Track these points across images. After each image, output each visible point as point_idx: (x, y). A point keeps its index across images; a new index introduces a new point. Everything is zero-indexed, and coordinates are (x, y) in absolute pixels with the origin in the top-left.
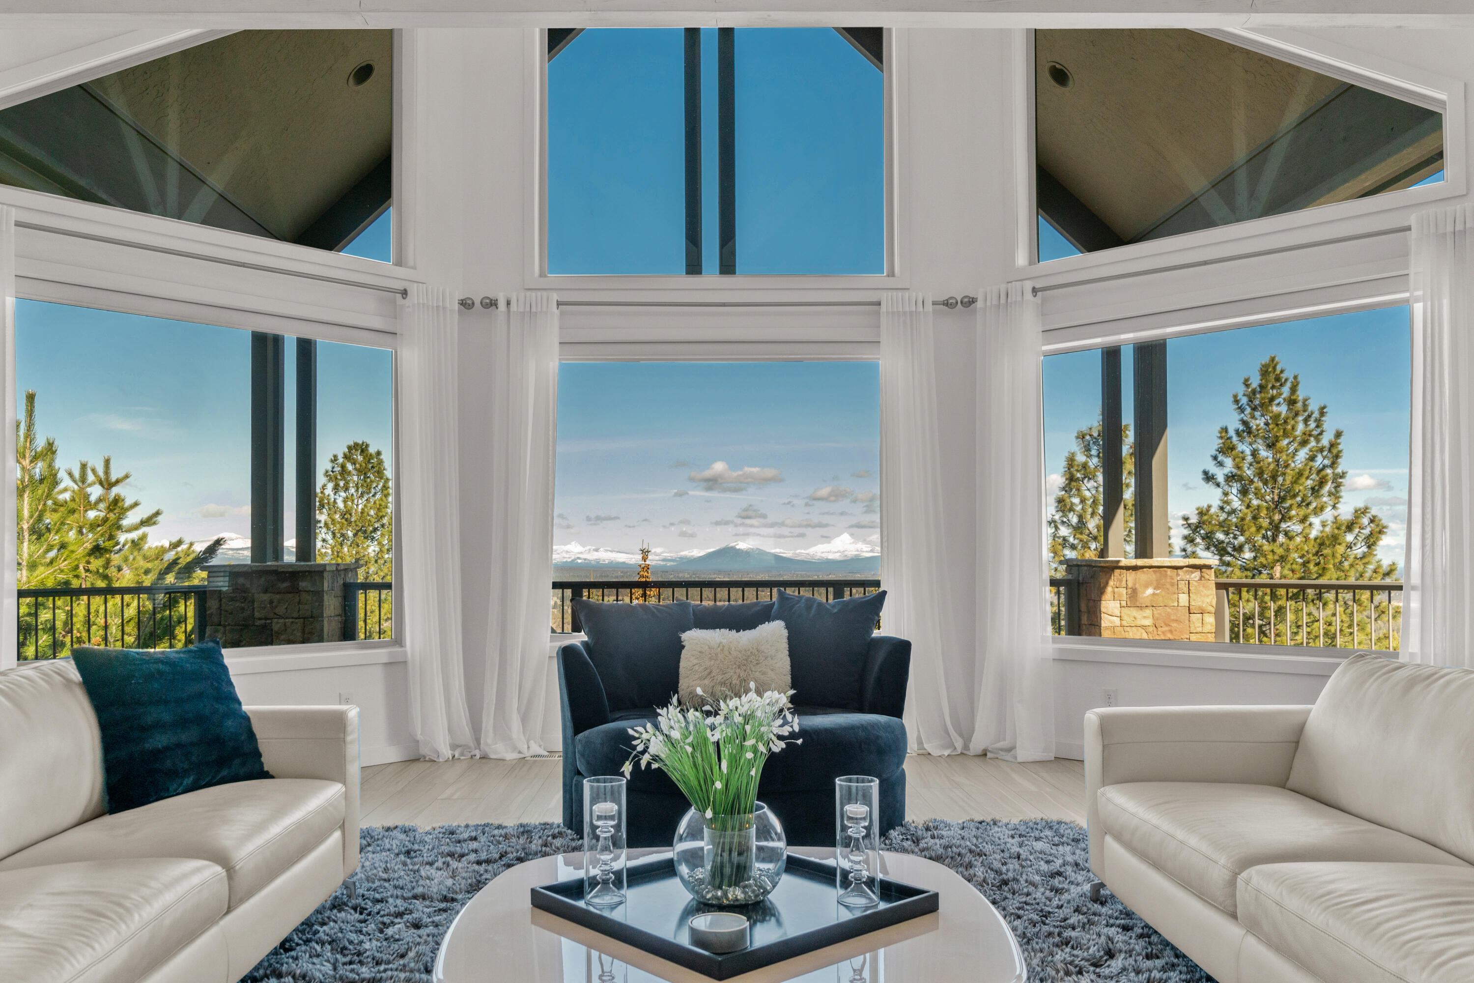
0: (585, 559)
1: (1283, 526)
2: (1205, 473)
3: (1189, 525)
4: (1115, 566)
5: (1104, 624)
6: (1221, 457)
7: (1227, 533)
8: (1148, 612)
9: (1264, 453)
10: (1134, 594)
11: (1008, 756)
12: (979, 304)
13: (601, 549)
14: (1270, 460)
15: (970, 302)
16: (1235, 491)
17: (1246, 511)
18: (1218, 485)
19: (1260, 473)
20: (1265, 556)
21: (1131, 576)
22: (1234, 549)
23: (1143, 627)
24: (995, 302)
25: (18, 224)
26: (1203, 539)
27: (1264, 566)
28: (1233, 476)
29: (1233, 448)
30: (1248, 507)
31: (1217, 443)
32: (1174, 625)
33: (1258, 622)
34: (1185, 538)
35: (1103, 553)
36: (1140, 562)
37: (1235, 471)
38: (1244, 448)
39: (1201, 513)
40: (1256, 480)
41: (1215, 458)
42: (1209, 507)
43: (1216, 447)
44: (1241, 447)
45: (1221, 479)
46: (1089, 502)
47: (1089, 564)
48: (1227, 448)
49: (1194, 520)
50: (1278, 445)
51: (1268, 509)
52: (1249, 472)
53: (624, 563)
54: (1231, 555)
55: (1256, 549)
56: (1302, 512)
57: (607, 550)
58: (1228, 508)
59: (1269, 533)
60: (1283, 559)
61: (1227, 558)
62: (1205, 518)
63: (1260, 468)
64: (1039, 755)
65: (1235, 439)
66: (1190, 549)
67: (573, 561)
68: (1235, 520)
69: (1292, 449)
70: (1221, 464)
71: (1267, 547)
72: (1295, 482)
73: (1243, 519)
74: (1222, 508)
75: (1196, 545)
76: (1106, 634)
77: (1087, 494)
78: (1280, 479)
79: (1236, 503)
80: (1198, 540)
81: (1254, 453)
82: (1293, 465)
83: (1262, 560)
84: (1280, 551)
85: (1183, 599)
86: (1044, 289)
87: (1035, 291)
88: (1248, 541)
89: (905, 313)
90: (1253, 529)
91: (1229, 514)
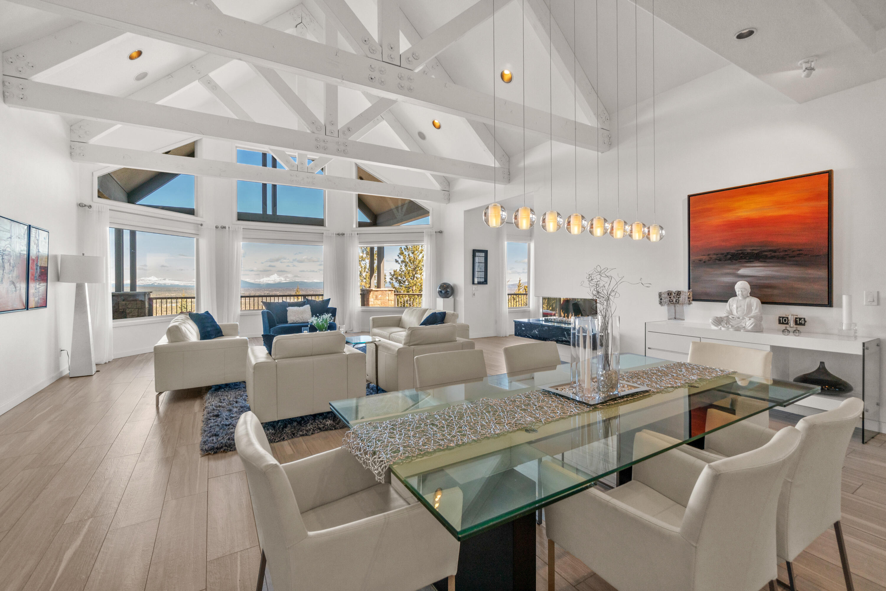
0: (159, 283)
1: (416, 275)
2: (396, 260)
3: (391, 275)
4: (372, 290)
5: (370, 304)
6: (400, 256)
7: (401, 277)
8: (380, 301)
9: (411, 255)
10: (377, 297)
11: (352, 332)
12: (346, 235)
13: (167, 279)
14: (413, 257)
15: (343, 234)
16: (403, 265)
17: (406, 271)
18: (399, 263)
19: (410, 261)
20: (411, 284)
21: (376, 293)
22: (403, 282)
23: (379, 304)
24: (349, 235)
25: (110, 210)
26: (395, 279)
27: (411, 287)
28: (403, 261)
29: (403, 253)
30: (407, 270)
31: (399, 252)
32: (385, 303)
33: (409, 302)
34: (390, 278)
35: (370, 287)
36: (378, 289)
37: (403, 260)
38: (406, 253)
39: (394, 272)
40: (409, 262)
41: (398, 256)
42: (397, 270)
43: (399, 253)
44: (405, 253)
45: (400, 262)
46: (363, 268)
47: (367, 290)
48: (401, 253)
49: (393, 273)
50: (415, 253)
51: (412, 271)
52: (407, 260)
53: (178, 285)
54: (402, 284)
55: (409, 282)
56: (420, 272)
57: (169, 280)
58: (401, 270)
59: (412, 277)
60: (415, 285)
61: (401, 284)
62: (396, 273)
63: (410, 259)
64: (358, 331)
65: (404, 250)
66: (391, 281)
67: (152, 284)
68: (403, 274)
69: (418, 254)
70: (400, 258)
71: (411, 281)
72: (419, 263)
73: (405, 273)
74: (400, 270)
75: (393, 281)
76: (370, 306)
77: (363, 265)
78: (415, 262)
79: (404, 269)
80: (394, 279)
81: (409, 255)
82: (418, 258)
83: (410, 285)
84: (415, 282)
85: (387, 298)
86: (359, 234)
87: (357, 234)
88: (407, 280)
89: (329, 236)
90: (408, 276)
91: (402, 272)
